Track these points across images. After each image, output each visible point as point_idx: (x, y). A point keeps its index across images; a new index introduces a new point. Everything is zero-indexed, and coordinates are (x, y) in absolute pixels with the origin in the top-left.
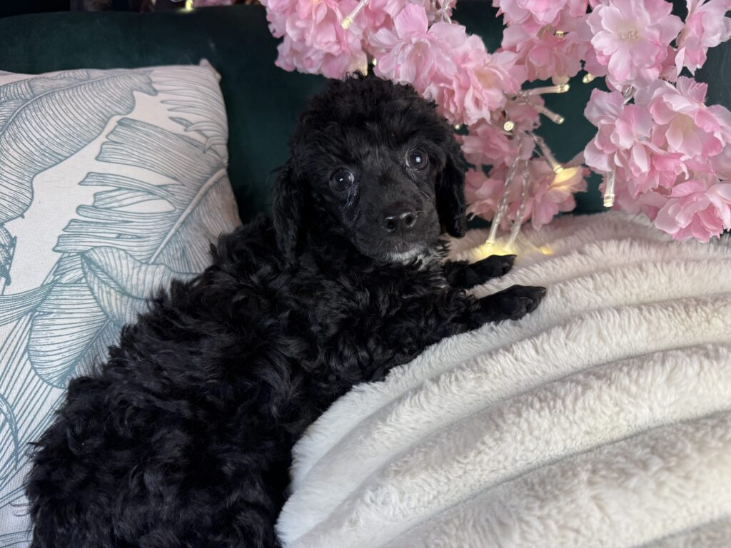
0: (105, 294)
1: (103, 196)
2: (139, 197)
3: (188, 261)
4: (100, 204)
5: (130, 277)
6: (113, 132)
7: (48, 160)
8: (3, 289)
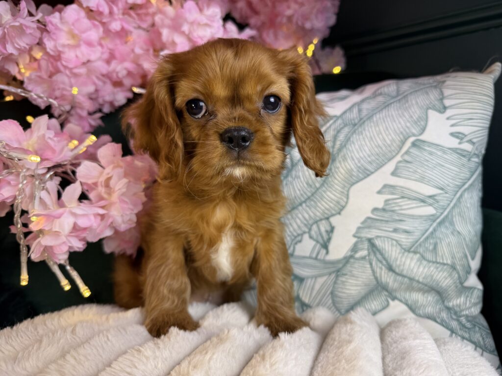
0: (378, 269)
1: (390, 202)
2: (414, 204)
3: (436, 254)
4: (387, 207)
5: (396, 259)
6: (407, 153)
7: (360, 175)
8: (324, 257)
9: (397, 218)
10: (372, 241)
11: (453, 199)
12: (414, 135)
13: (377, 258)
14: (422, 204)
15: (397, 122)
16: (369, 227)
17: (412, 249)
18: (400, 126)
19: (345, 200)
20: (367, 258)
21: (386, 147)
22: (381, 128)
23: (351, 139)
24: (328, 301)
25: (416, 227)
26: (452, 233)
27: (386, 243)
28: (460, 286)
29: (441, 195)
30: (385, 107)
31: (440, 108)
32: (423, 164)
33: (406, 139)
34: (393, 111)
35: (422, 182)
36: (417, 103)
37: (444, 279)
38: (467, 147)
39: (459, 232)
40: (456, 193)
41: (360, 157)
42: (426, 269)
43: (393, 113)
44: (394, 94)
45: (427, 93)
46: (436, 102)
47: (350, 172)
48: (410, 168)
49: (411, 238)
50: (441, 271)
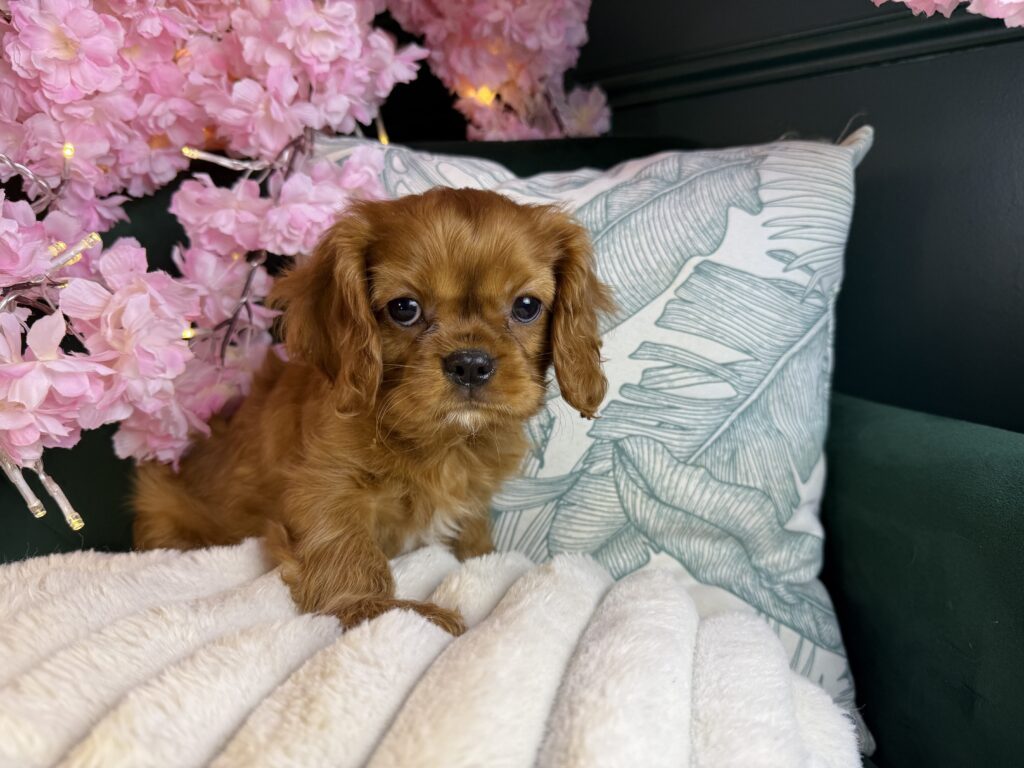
0: (630, 494)
1: (653, 373)
2: (696, 377)
3: (735, 468)
4: (646, 383)
5: (662, 477)
6: (685, 285)
8: (537, 472)
9: (666, 403)
10: (620, 444)
11: (769, 371)
12: (700, 254)
13: (628, 474)
14: (710, 378)
15: (672, 228)
16: (616, 419)
17: (692, 460)
18: (676, 236)
20: (611, 474)
21: (649, 274)
22: (643, 238)
24: (543, 550)
25: (700, 420)
26: (767, 432)
27: (645, 448)
28: (778, 529)
29: (748, 363)
30: (654, 201)
31: (751, 203)
32: (715, 305)
33: (686, 261)
34: (666, 208)
35: (711, 339)
36: (711, 194)
37: (750, 516)
38: (799, 277)
39: (779, 432)
40: (777, 361)
42: (717, 496)
43: (668, 212)
44: (672, 177)
45: (732, 177)
46: (746, 194)
48: (689, 313)
49: (690, 441)
50: (744, 499)
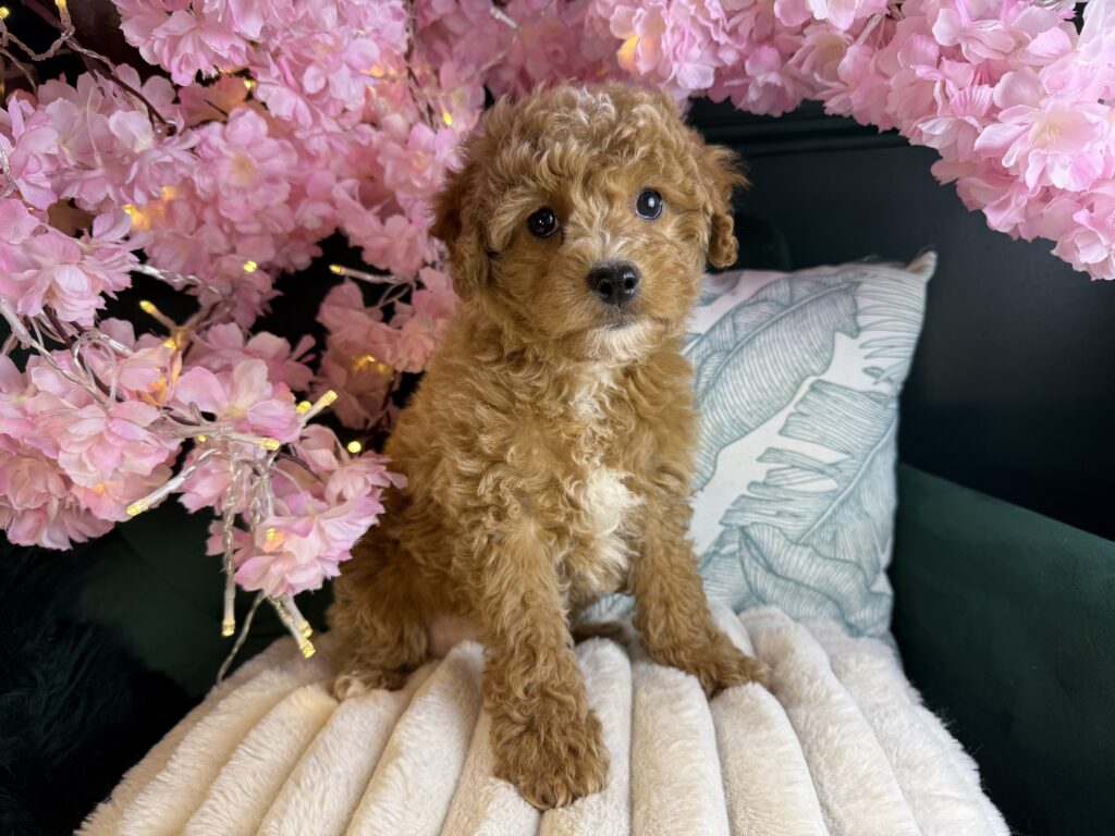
0: (753, 570)
1: (775, 473)
2: (809, 476)
3: (835, 546)
4: (770, 481)
5: (778, 555)
6: (802, 401)
7: (735, 432)
9: (783, 496)
10: (746, 530)
11: (861, 466)
12: (814, 374)
13: (751, 554)
14: (820, 476)
15: (790, 351)
16: (743, 510)
17: (802, 541)
18: (794, 358)
19: (711, 469)
20: (738, 554)
21: (773, 391)
22: (767, 359)
23: (723, 375)
25: (808, 508)
26: (859, 517)
27: (766, 533)
28: (865, 591)
29: (847, 462)
30: (772, 324)
31: (852, 329)
32: (826, 417)
33: (803, 380)
34: (783, 332)
35: (822, 444)
36: (820, 320)
37: (845, 583)
38: (884, 388)
39: (867, 514)
40: (866, 457)
41: (736, 404)
42: (821, 569)
43: (785, 335)
44: (785, 300)
45: (835, 303)
46: (847, 320)
47: (720, 428)
48: (806, 424)
49: (801, 525)
50: (841, 571)
